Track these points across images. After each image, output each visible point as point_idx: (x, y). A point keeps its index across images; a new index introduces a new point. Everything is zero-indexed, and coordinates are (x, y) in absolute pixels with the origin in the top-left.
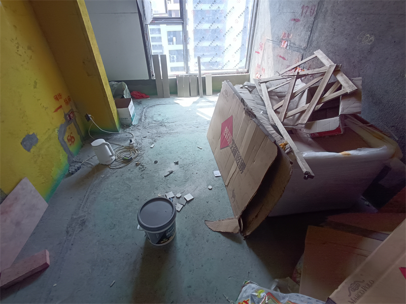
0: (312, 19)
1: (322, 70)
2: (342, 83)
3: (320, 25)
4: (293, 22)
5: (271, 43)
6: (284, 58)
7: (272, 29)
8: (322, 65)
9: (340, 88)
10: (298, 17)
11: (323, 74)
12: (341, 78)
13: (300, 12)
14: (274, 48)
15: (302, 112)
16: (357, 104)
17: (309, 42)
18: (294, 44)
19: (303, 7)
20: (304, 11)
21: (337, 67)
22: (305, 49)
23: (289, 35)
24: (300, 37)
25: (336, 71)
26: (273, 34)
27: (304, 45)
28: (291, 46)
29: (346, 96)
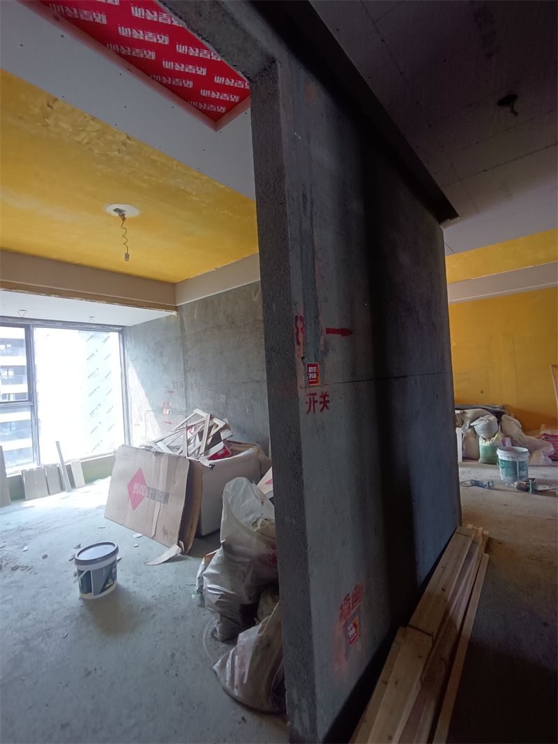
0: (184, 390)
1: (202, 420)
2: (217, 423)
3: (191, 393)
4: (169, 394)
5: (152, 413)
6: (170, 423)
7: (149, 401)
8: (202, 417)
9: (218, 426)
10: (171, 389)
11: (204, 422)
12: (216, 421)
13: (172, 386)
14: (157, 417)
15: (199, 448)
16: (229, 432)
17: (187, 405)
18: (176, 409)
19: (173, 383)
20: (176, 385)
21: (211, 415)
22: (186, 411)
23: (168, 404)
24: (179, 403)
25: (211, 418)
26: (152, 405)
27: (184, 409)
28: (173, 412)
29: (222, 429)
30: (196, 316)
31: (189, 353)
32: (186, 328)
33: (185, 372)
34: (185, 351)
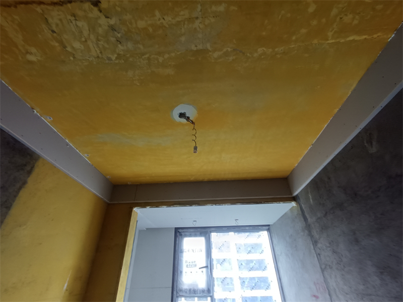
0: (328, 296)
4: (314, 298)
10: (315, 292)
13: (315, 289)
19: (315, 283)
20: (318, 287)
30: (311, 200)
31: (319, 245)
32: (308, 216)
33: (323, 270)
34: (315, 243)
